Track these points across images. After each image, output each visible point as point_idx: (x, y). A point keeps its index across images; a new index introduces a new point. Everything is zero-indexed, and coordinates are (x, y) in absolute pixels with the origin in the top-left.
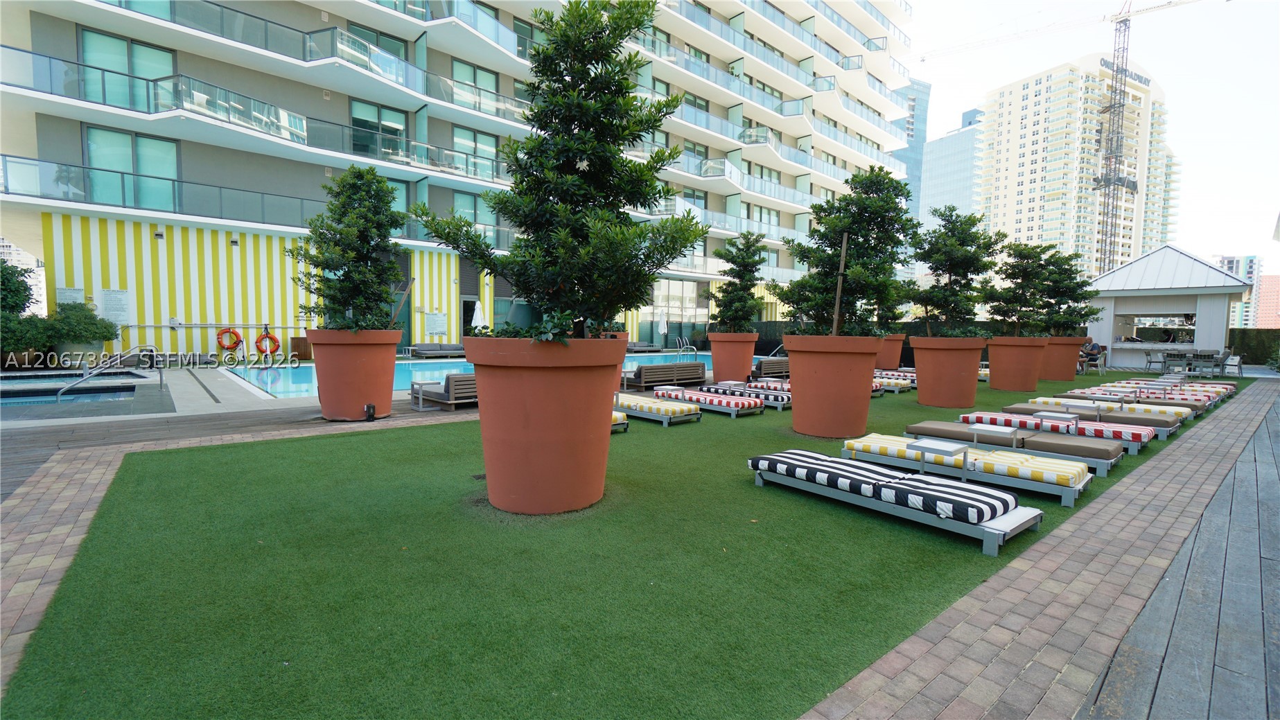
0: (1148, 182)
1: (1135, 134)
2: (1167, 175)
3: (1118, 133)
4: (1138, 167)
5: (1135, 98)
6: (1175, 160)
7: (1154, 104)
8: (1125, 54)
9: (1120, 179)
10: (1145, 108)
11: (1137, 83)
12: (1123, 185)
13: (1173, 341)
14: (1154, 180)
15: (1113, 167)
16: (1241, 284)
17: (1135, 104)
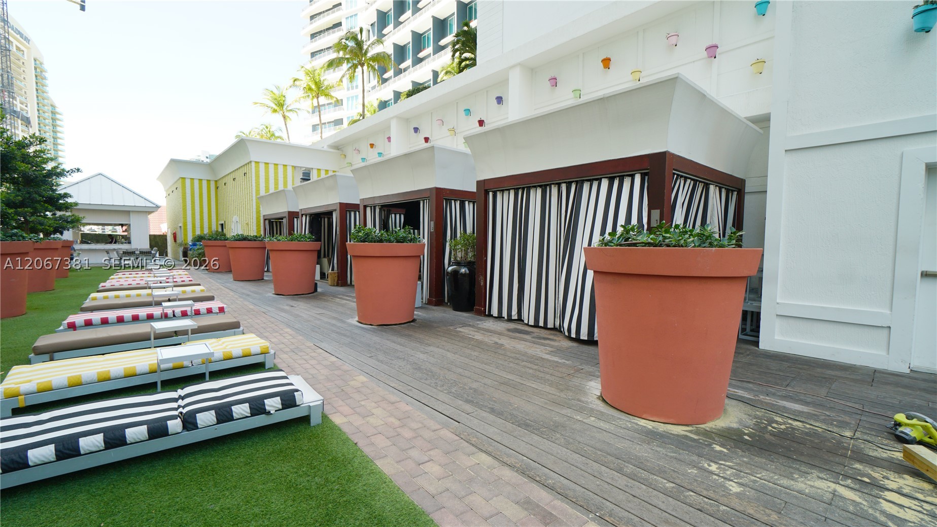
0: (39, 120)
1: (22, 78)
2: (54, 120)
3: (8, 72)
4: (29, 105)
5: (18, 49)
6: (57, 110)
7: (35, 60)
8: (5, 7)
9: (15, 112)
10: (28, 59)
11: (18, 36)
12: (18, 117)
13: (115, 243)
14: (43, 121)
15: (7, 99)
16: (155, 206)
17: (19, 54)
